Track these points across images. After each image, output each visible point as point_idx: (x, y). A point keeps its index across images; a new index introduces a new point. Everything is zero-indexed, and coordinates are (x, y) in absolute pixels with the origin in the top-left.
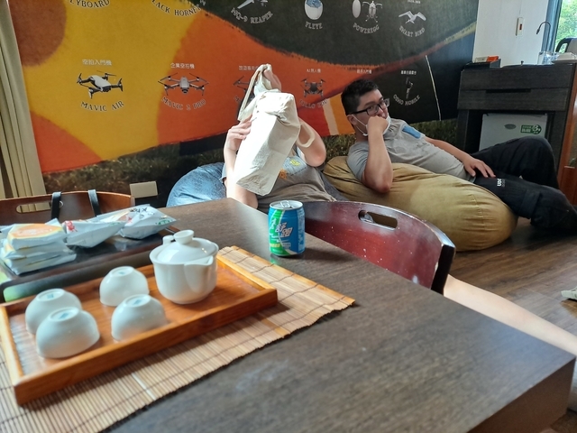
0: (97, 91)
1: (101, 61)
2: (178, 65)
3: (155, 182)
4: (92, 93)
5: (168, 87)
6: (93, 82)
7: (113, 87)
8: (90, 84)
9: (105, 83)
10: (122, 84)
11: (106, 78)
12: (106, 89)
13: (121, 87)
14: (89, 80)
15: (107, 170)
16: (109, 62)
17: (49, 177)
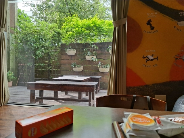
0: (149, 60)
1: (152, 50)
2: (182, 51)
3: (165, 96)
4: (147, 61)
5: (177, 59)
6: (148, 58)
7: (154, 59)
8: (147, 58)
9: (152, 58)
10: (158, 58)
11: (152, 56)
12: (152, 60)
13: (158, 59)
14: (147, 57)
15: (147, 88)
16: (155, 51)
17: (128, 88)
